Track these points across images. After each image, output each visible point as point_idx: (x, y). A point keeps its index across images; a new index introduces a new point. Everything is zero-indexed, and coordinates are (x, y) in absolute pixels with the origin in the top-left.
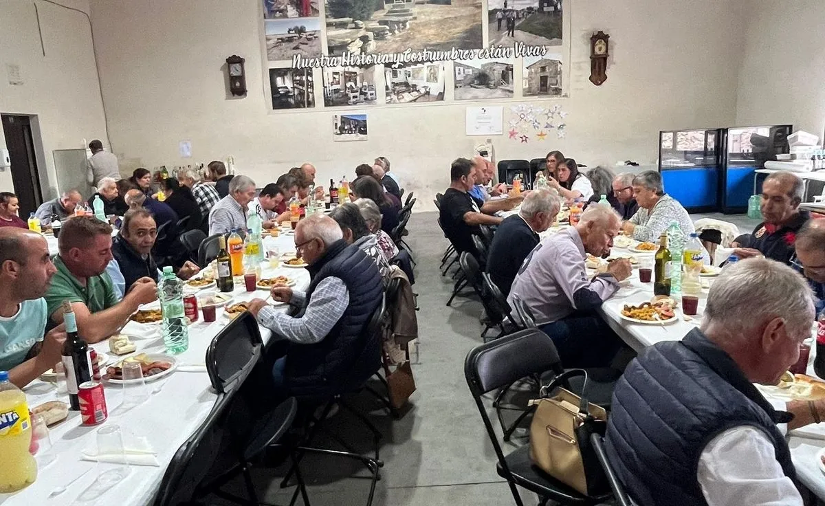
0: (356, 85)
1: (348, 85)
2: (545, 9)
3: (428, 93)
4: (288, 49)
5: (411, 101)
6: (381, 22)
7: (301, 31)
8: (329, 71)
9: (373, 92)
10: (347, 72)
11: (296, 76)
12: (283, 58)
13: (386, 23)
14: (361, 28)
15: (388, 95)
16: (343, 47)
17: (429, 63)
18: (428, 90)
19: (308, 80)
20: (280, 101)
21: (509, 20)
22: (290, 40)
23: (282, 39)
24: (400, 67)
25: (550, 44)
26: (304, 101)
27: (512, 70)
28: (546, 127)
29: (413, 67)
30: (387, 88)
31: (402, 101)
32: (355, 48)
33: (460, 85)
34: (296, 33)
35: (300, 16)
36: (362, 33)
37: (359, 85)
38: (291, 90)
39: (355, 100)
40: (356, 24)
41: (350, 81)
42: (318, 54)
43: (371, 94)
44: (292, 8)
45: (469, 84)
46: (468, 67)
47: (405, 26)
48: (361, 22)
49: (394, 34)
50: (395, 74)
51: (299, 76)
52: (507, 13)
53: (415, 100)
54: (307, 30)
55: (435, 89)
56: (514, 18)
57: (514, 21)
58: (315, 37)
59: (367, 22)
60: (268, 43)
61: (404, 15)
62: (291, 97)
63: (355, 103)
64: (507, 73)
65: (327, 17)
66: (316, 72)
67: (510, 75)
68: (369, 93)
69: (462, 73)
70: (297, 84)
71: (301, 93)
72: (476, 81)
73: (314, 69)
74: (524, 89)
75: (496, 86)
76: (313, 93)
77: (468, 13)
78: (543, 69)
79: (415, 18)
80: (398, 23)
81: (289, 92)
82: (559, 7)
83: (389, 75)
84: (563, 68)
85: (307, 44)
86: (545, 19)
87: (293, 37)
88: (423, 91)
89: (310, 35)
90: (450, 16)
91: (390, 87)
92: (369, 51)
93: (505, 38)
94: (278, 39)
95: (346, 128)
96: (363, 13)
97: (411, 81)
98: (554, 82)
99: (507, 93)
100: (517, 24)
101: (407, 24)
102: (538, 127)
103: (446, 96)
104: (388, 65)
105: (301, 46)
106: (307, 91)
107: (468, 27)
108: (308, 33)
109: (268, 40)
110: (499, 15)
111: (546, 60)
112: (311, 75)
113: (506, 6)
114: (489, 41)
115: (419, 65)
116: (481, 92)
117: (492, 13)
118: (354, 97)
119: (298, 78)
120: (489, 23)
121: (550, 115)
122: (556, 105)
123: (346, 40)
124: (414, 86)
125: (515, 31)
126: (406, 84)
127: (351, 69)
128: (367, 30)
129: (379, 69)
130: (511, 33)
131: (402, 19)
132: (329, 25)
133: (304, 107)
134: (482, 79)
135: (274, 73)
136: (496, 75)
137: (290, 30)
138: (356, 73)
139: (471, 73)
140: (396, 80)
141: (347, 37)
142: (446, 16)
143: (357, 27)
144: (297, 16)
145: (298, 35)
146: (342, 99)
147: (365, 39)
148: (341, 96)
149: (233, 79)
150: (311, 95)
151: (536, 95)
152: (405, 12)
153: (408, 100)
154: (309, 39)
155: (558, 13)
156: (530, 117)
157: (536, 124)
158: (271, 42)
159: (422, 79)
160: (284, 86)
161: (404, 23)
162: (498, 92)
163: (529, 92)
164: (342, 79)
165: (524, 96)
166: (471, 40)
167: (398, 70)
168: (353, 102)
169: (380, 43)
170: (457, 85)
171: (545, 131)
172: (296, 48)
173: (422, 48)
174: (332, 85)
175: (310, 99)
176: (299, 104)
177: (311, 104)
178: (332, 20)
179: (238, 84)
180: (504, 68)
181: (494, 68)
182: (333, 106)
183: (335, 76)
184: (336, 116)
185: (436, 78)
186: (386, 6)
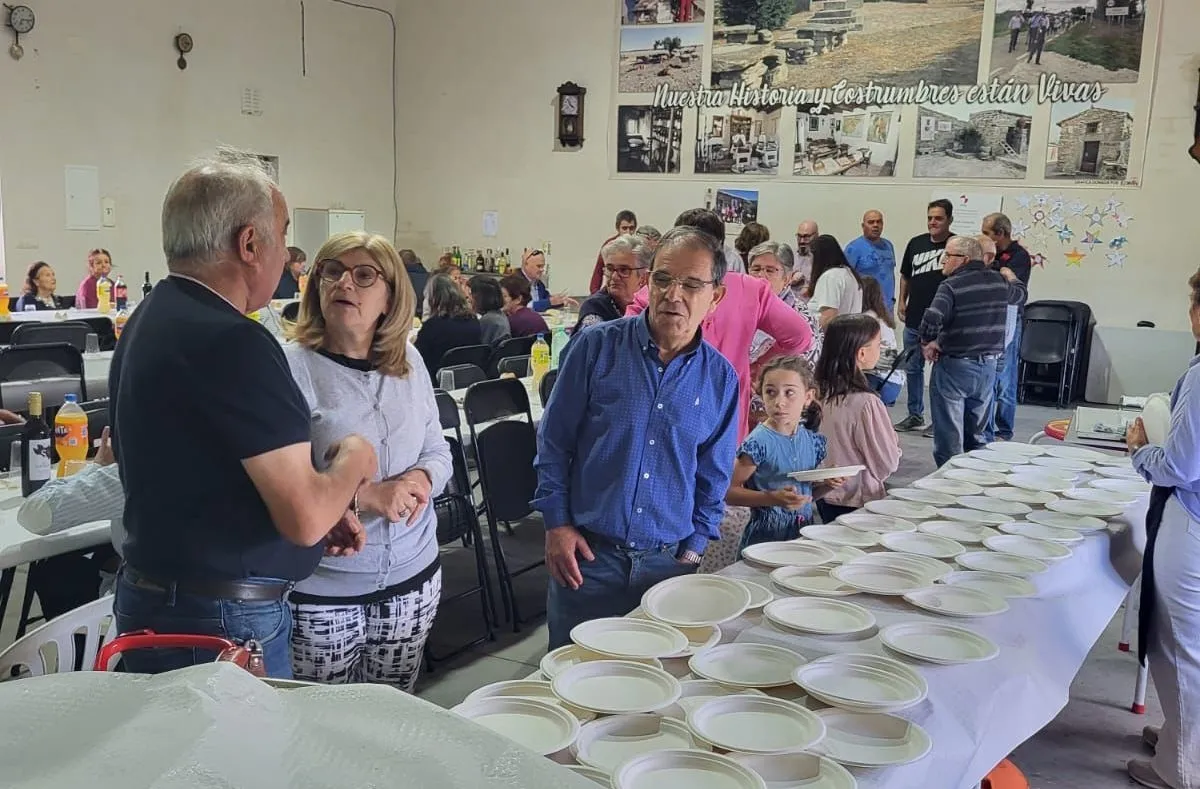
0: (748, 139)
1: (736, 139)
2: (1110, 12)
3: (866, 161)
4: (651, 75)
5: (836, 174)
6: (800, 33)
7: (673, 45)
8: (709, 113)
9: (775, 153)
10: (737, 118)
11: (657, 119)
12: (640, 89)
13: (808, 34)
14: (768, 42)
15: (797, 159)
16: (736, 73)
17: (874, 108)
18: (867, 155)
19: (673, 127)
20: (630, 159)
21: (1033, 32)
22: (656, 59)
23: (643, 58)
24: (824, 112)
25: (1112, 81)
26: (664, 163)
27: (1028, 126)
28: (1086, 241)
29: (845, 113)
30: (798, 148)
31: (822, 172)
32: (753, 77)
33: (926, 150)
34: (665, 49)
35: (675, 21)
36: (768, 50)
37: (753, 140)
38: (646, 141)
39: (742, 165)
40: (761, 37)
41: (739, 132)
42: (695, 85)
43: (770, 157)
44: (665, 7)
45: (944, 149)
46: (945, 118)
47: (840, 40)
48: (770, 33)
49: (820, 53)
50: (814, 124)
51: (662, 118)
52: (1031, 20)
53: (842, 173)
54: (682, 45)
55: (880, 154)
56: (1044, 28)
57: (1043, 34)
58: (694, 57)
59: (778, 32)
60: (622, 63)
61: (841, 22)
62: (645, 153)
63: (743, 171)
64: (1017, 134)
65: (716, 22)
66: (689, 114)
67: (1024, 135)
68: (767, 154)
69: (932, 129)
70: (657, 132)
71: (662, 149)
72: (956, 144)
73: (686, 109)
74: (1047, 165)
75: (993, 156)
76: (679, 149)
77: (956, 19)
78: (1092, 127)
79: (860, 27)
80: (830, 34)
81: (643, 145)
82: (1139, 7)
83: (804, 126)
84: (1136, 129)
85: (680, 67)
86: (1105, 30)
87: (660, 55)
88: (858, 157)
89: (687, 52)
90: (924, 24)
91: (803, 147)
92: (775, 82)
93: (1022, 65)
94: (638, 58)
95: (723, 211)
96: (773, 16)
97: (840, 138)
98: (1113, 154)
99: (1015, 170)
100: (1048, 40)
101: (845, 36)
102: (1068, 240)
103: (898, 168)
104: (804, 108)
105: (672, 71)
106: (671, 144)
107: (953, 45)
108: (683, 50)
109: (623, 58)
110: (1016, 23)
111: (1100, 111)
112: (679, 118)
113: (1029, 7)
114: (991, 71)
115: (857, 111)
116: (966, 164)
117: (1001, 19)
118: (743, 160)
119: (659, 123)
120: (995, 36)
121: (1096, 217)
122: (1113, 201)
123: (742, 62)
124: (845, 147)
125: (1043, 53)
126: (831, 143)
127: (743, 113)
128: (778, 46)
129: (789, 113)
130: (1035, 56)
131: (837, 28)
132: (718, 36)
133: (664, 171)
134: (969, 141)
135: (627, 113)
136: (995, 137)
137: (657, 43)
138: (750, 119)
139: (949, 129)
140: (815, 136)
141: (743, 58)
142: (915, 24)
143: (761, 41)
144: (671, 21)
145: (667, 52)
146: (724, 162)
147: (771, 62)
148: (722, 157)
149: (564, 119)
150: (675, 152)
151: (1072, 177)
152: (845, 16)
153: (831, 170)
154: (684, 60)
155: (1135, 20)
156: (1057, 221)
157: (1065, 234)
158: (627, 63)
159: (859, 135)
160: (636, 134)
161: (839, 35)
162: (996, 167)
163: (1058, 172)
164: (725, 127)
165: (1046, 178)
166: (957, 69)
167: (821, 117)
168: (740, 169)
169: (797, 69)
170: (921, 150)
171: (1084, 248)
172: (663, 74)
173: (866, 79)
174: (710, 138)
175: (674, 160)
176: (657, 166)
177: (673, 167)
178: (724, 28)
179: (570, 128)
180: (1012, 122)
181: (994, 122)
182: (708, 172)
183: (716, 123)
184: (710, 191)
185: (884, 136)
186: (813, 5)
